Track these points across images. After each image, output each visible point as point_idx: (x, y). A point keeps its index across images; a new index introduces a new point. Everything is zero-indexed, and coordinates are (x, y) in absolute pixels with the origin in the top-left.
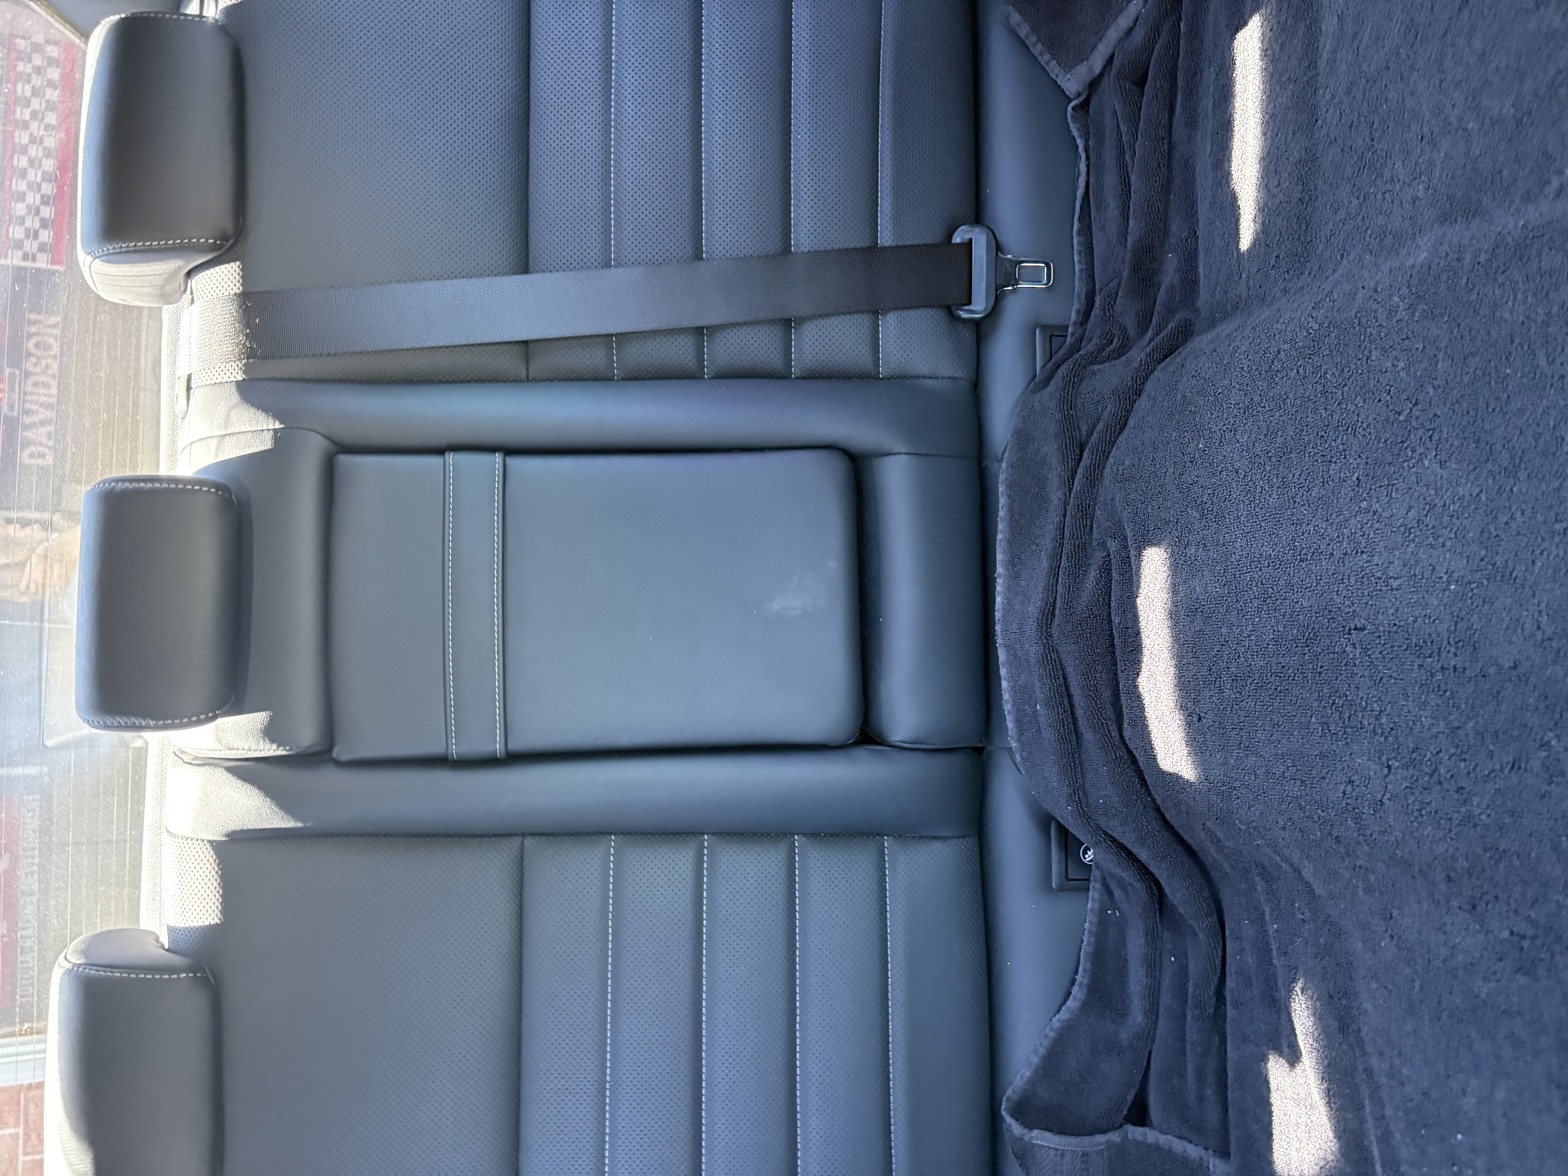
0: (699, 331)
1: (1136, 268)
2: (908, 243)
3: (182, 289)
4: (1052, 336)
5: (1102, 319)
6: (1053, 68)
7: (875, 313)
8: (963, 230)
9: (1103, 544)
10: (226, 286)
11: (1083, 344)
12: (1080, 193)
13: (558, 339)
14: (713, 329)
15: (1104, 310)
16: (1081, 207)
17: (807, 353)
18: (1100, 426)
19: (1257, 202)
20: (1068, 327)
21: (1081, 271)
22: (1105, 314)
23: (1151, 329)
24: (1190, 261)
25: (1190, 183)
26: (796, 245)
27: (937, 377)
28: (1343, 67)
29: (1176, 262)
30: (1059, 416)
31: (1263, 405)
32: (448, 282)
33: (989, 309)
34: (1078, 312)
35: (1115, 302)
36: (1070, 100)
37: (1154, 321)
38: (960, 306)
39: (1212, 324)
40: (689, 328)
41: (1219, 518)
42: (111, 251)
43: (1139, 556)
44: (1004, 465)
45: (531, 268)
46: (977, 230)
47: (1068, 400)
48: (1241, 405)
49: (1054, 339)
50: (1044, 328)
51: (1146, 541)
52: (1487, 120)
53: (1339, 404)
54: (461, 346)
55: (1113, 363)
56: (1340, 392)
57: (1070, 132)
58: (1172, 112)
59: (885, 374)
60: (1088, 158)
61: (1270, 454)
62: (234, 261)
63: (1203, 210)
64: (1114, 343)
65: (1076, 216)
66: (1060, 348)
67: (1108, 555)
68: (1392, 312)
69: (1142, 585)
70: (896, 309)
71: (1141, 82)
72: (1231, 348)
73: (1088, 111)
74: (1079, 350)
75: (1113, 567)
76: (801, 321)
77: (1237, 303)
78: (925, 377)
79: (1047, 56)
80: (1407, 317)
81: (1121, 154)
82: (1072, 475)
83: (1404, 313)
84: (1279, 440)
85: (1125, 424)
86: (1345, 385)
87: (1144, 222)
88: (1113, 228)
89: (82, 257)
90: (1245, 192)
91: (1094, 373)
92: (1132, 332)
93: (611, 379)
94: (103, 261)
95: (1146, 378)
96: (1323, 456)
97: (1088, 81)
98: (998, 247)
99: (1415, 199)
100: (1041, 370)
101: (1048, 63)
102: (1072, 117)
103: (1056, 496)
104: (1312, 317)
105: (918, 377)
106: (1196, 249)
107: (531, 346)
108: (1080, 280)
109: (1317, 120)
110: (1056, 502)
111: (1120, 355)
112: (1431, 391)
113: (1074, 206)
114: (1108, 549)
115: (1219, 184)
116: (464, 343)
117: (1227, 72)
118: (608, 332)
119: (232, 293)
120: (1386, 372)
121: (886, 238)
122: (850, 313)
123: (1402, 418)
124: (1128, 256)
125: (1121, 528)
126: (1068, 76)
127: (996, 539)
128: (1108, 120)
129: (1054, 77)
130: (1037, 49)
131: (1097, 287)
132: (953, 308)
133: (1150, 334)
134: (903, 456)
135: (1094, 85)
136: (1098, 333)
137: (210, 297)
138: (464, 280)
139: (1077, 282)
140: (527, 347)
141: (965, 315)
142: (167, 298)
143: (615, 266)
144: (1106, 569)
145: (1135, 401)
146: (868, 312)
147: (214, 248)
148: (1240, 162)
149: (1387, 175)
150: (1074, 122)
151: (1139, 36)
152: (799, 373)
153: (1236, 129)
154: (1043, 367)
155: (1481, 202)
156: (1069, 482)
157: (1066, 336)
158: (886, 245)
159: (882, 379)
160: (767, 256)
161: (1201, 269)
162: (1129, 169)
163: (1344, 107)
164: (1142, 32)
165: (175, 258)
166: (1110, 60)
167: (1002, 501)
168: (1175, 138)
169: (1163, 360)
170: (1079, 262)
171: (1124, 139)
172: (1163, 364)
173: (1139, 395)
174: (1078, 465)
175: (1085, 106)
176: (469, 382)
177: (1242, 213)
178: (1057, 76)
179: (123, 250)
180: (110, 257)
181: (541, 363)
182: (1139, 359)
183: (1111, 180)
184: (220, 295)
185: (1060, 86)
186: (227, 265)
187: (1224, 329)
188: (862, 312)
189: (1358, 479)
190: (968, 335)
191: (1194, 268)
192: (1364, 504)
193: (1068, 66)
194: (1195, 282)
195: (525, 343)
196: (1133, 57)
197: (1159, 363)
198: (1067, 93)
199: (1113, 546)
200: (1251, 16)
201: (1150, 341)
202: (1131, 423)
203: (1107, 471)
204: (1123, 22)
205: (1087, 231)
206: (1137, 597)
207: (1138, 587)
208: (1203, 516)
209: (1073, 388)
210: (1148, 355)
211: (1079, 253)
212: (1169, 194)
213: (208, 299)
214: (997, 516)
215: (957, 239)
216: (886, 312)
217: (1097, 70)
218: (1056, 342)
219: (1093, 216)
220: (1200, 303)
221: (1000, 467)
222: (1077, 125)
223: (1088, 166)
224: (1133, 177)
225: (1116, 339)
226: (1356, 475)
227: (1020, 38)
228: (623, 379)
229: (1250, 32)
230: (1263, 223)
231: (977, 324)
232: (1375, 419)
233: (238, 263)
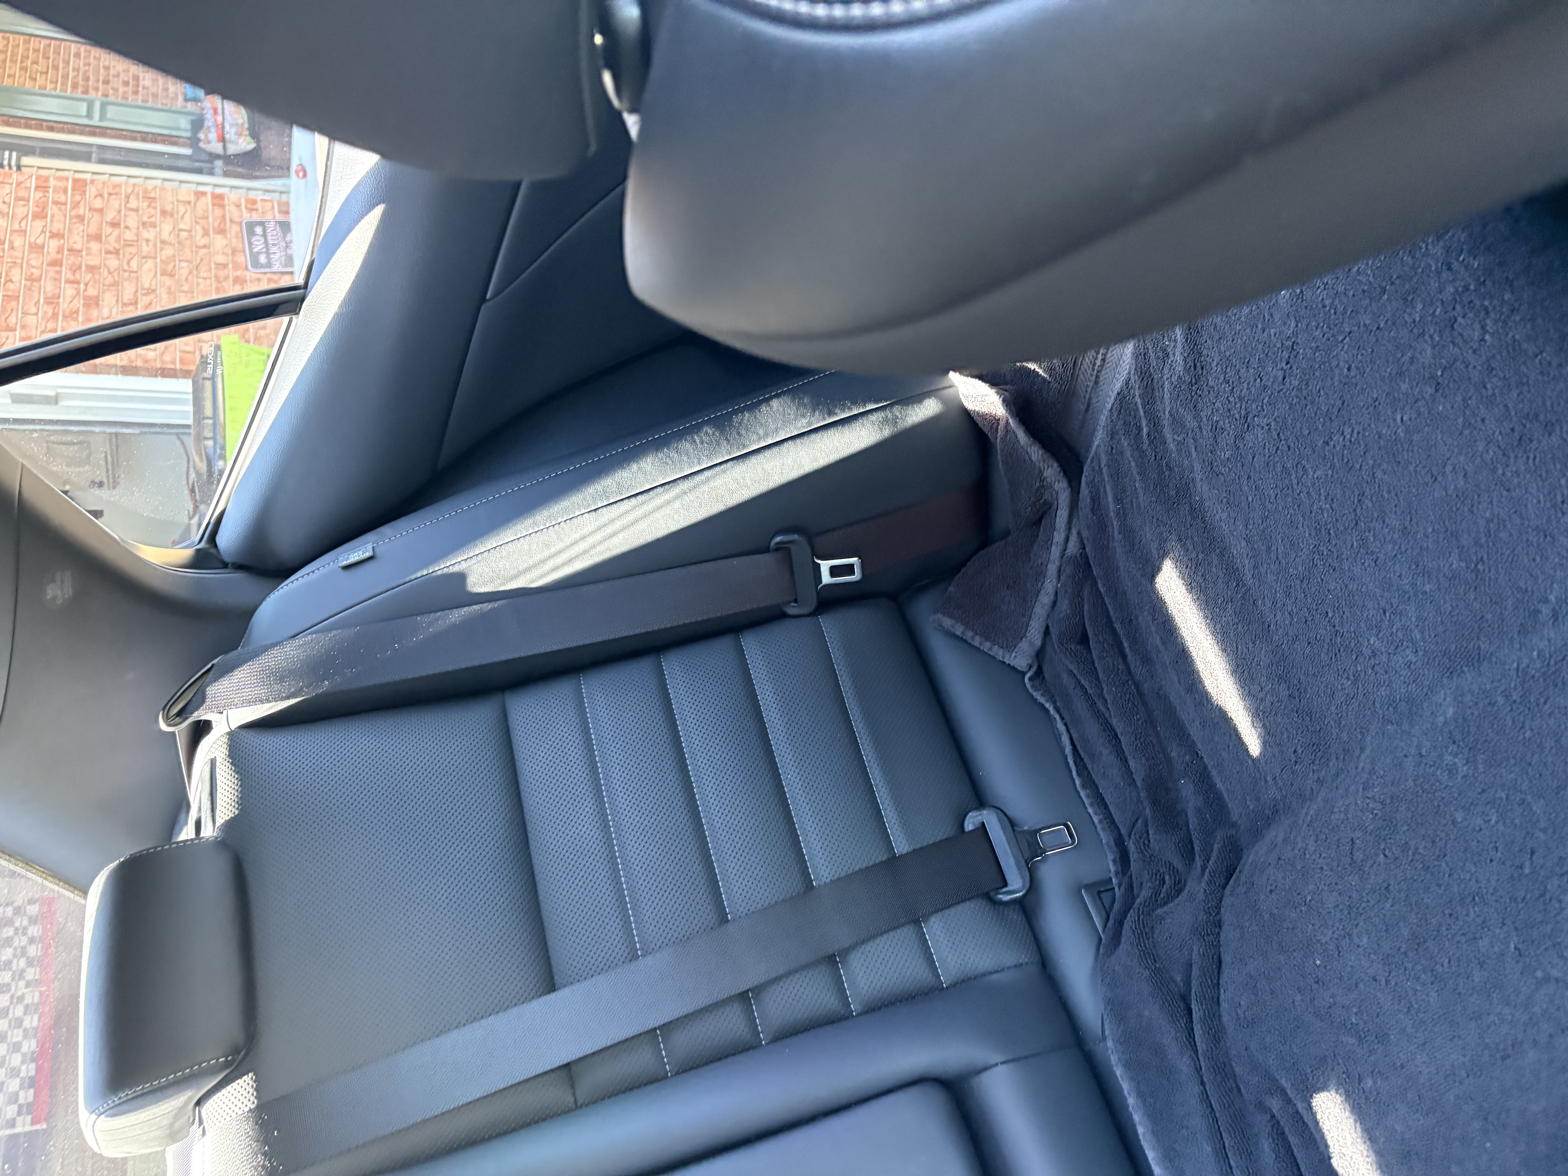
0: (743, 997)
1: (1155, 802)
2: (925, 844)
3: (191, 1120)
4: (1099, 893)
5: (1144, 861)
6: (998, 652)
7: (917, 922)
8: (971, 817)
9: (1261, 1106)
10: (239, 1105)
11: (1135, 891)
12: (1068, 749)
13: (601, 1051)
14: (758, 990)
15: (1142, 852)
16: (1075, 762)
17: (862, 985)
18: (1195, 972)
19: (1246, 708)
20: (1111, 879)
21: (1100, 821)
22: (1144, 855)
23: (1197, 858)
24: (1204, 781)
25: (1171, 712)
26: (816, 879)
27: (1003, 970)
28: (1271, 578)
29: (1191, 786)
30: (1147, 973)
31: (1365, 899)
32: (476, 1025)
33: (1027, 886)
34: (1114, 861)
35: (1149, 841)
36: (1024, 674)
37: (1196, 848)
38: (997, 890)
39: (1257, 834)
40: (734, 996)
41: (1382, 1038)
42: (117, 1102)
43: (1310, 1107)
44: (1110, 1044)
45: (558, 985)
46: (985, 812)
47: (1148, 953)
48: (1341, 907)
49: (1102, 895)
50: (1088, 887)
51: (1309, 1090)
52: (1442, 579)
53: (1450, 875)
54: (501, 1091)
55: (1176, 901)
56: (1444, 865)
57: (1036, 699)
58: (1124, 657)
59: (949, 982)
60: (1062, 718)
61: (1403, 950)
62: (247, 1073)
63: (1195, 732)
64: (1167, 882)
65: (1074, 773)
66: (1113, 902)
67: (1273, 1116)
68: (1451, 771)
69: (1330, 1143)
70: (936, 912)
71: (1084, 640)
72: (1296, 851)
73: (1044, 678)
74: (1134, 899)
75: (1287, 1131)
76: (845, 953)
77: (1275, 806)
78: (990, 973)
79: (988, 644)
80: (1471, 772)
81: (1093, 705)
82: (1189, 1034)
83: (1465, 768)
84: (1405, 932)
85: (1220, 962)
86: (1445, 855)
87: (1144, 759)
88: (1115, 772)
89: (85, 1116)
90: (1231, 705)
91: (1162, 919)
92: (1178, 864)
93: (665, 1077)
94: (107, 1116)
95: (1218, 906)
96: (1464, 934)
97: (1033, 653)
98: (1011, 823)
99: (1409, 665)
100: (1104, 931)
101: (990, 649)
102: (1032, 686)
103: (1184, 1065)
104: (1369, 798)
105: (984, 975)
106: (1206, 767)
107: (574, 1068)
108: (1103, 829)
109: (1269, 626)
110: (1185, 1070)
111: (1179, 892)
112: (1542, 837)
113: (1068, 764)
114: (1270, 1110)
115: (1201, 704)
116: (502, 1087)
117: (1161, 611)
118: (650, 1027)
119: (247, 1109)
120: (1481, 830)
121: (901, 846)
122: (891, 930)
123: (1527, 871)
124: (1143, 794)
125: (1274, 1080)
126: (1014, 654)
127: (1137, 1136)
128: (1066, 679)
129: (1001, 659)
130: (976, 642)
131: (1124, 831)
132: (992, 894)
133: (1198, 862)
134: (1000, 1068)
135: (1040, 655)
136: (1146, 876)
137: (223, 1121)
138: (492, 1017)
139: (1101, 833)
140: (570, 1070)
141: (1006, 898)
142: (174, 1135)
143: (643, 956)
144: (1279, 1134)
145: (1219, 933)
146: (909, 923)
147: (227, 1064)
148: (1212, 680)
149: (1367, 652)
150: (1036, 690)
151: (1064, 606)
152: (860, 1009)
153: (1194, 654)
154: (1105, 926)
155: (1479, 647)
156: (1189, 1042)
157: (1114, 888)
158: (904, 852)
159: (947, 988)
160: (791, 898)
161: (1219, 785)
162: (1107, 716)
163: (1290, 609)
164: (1066, 602)
165: (184, 1090)
166: (1047, 632)
167: (1126, 1086)
168: (1137, 678)
169: (1227, 884)
170: (1095, 813)
171: (1090, 691)
172: (1229, 888)
173: (1220, 927)
174: (1192, 1021)
175: (1039, 674)
176: (514, 1130)
177: (1237, 723)
178: (1003, 657)
179: (130, 1097)
180: (115, 1110)
181: (588, 1083)
182: (1202, 890)
183: (1092, 729)
184: (234, 1115)
185: (1009, 665)
186: (239, 1081)
187: (1276, 833)
188: (903, 925)
189: (1516, 948)
190: (1015, 916)
191: (1212, 786)
192: (1539, 974)
193: (1009, 647)
194: (1219, 798)
195: (567, 1066)
196: (1067, 623)
197: (1224, 888)
198: (1019, 669)
199: (1275, 1104)
200: (1161, 563)
201: (1204, 868)
202: (1227, 959)
203: (1225, 1019)
204: (1045, 599)
205: (1090, 783)
206: (1330, 1158)
207: (1327, 1146)
208: (1360, 1039)
209: (1148, 939)
210: (1209, 883)
211: (1092, 804)
212: (1155, 727)
213: (221, 1124)
214: (1128, 1106)
215: (969, 826)
216: (927, 917)
217: (1038, 643)
218: (1106, 897)
219: (1089, 766)
220: (1235, 817)
221: (1107, 1049)
222: (1040, 693)
223: (1065, 724)
224: (1114, 722)
225: (1167, 877)
226: (1512, 946)
227: (957, 637)
228: (677, 1073)
229: (1167, 575)
230: (1264, 726)
231: (1019, 902)
232: (1498, 880)
233: (250, 1075)
